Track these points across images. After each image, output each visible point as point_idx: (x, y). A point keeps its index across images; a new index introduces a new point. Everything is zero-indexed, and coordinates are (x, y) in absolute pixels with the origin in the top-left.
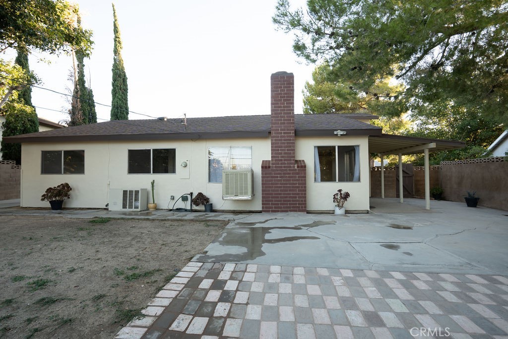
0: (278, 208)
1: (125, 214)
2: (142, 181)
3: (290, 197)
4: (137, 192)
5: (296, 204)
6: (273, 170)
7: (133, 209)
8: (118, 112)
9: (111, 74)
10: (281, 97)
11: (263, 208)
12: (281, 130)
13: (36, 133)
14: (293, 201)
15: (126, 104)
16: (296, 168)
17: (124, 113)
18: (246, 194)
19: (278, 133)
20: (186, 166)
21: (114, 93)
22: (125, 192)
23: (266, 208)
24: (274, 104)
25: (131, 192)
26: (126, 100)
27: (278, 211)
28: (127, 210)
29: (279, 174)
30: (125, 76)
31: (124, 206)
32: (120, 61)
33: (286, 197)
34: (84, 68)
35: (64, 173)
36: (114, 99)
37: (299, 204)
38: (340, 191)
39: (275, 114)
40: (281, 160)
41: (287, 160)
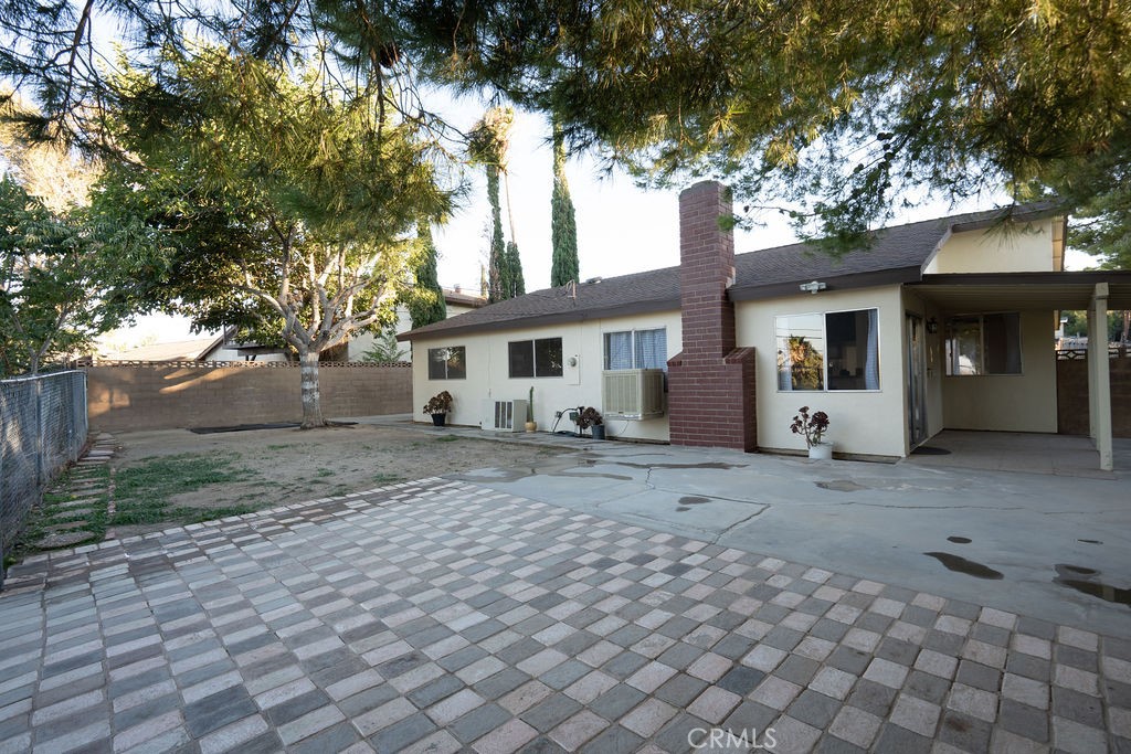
0: (696, 437)
1: (497, 435)
2: (519, 388)
3: (715, 419)
4: (510, 404)
5: (725, 433)
6: (687, 369)
7: (506, 429)
8: (560, 272)
9: (549, 208)
10: (696, 232)
11: (671, 436)
12: (699, 294)
13: (443, 322)
14: (720, 426)
15: (575, 255)
16: (724, 363)
17: (570, 271)
18: (634, 410)
19: (692, 301)
20: (574, 365)
21: (557, 239)
22: (498, 404)
23: (677, 436)
24: (686, 247)
25: (504, 403)
26: (574, 248)
27: (695, 444)
28: (500, 429)
29: (696, 375)
30: (570, 207)
31: (497, 426)
32: (562, 185)
33: (708, 419)
34: (501, 213)
35: (450, 377)
36: (555, 249)
37: (731, 433)
38: (804, 410)
39: (689, 265)
40: (699, 350)
41: (709, 350)
